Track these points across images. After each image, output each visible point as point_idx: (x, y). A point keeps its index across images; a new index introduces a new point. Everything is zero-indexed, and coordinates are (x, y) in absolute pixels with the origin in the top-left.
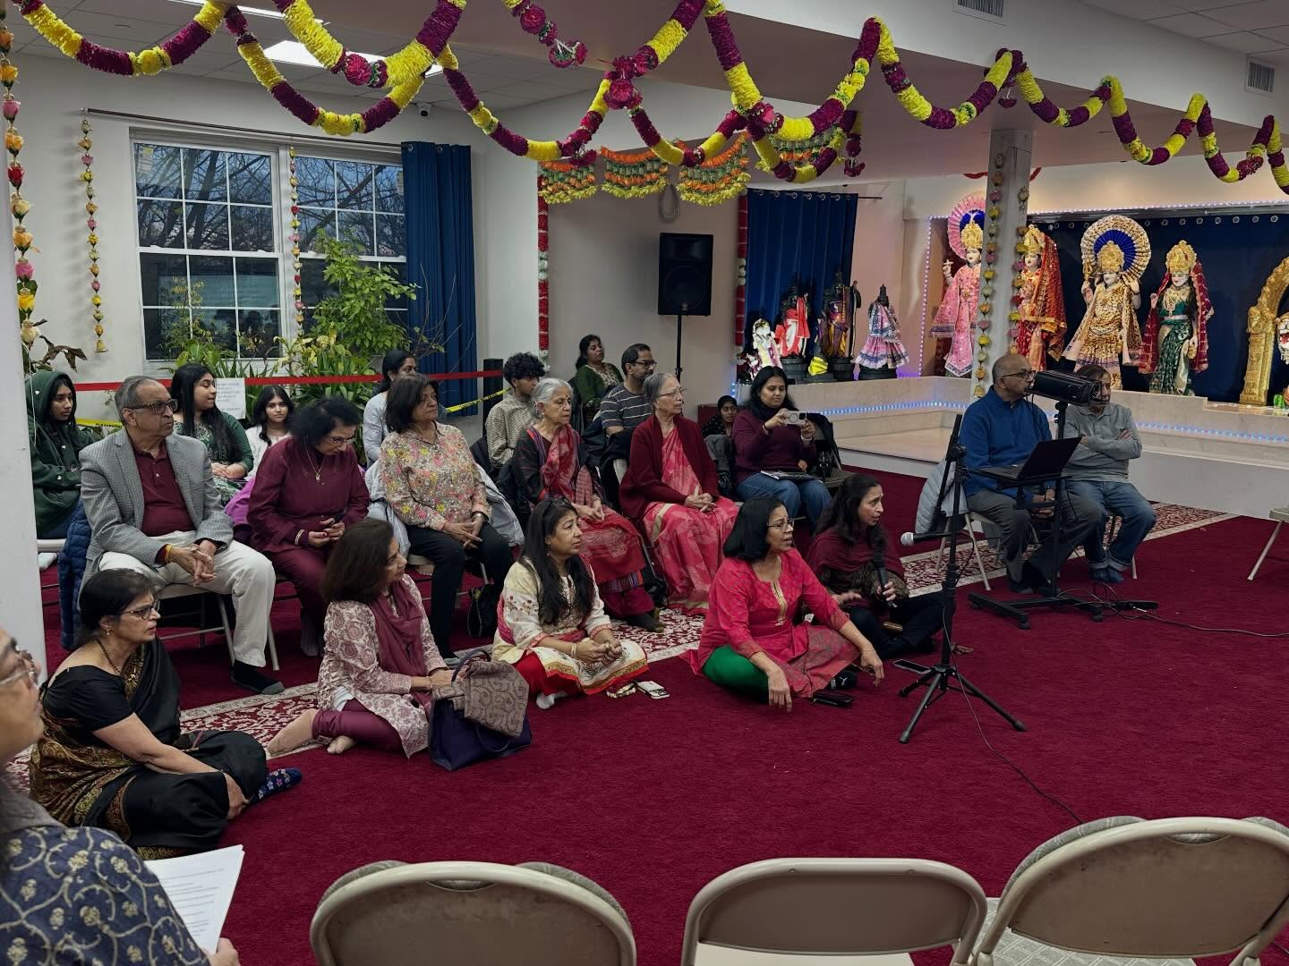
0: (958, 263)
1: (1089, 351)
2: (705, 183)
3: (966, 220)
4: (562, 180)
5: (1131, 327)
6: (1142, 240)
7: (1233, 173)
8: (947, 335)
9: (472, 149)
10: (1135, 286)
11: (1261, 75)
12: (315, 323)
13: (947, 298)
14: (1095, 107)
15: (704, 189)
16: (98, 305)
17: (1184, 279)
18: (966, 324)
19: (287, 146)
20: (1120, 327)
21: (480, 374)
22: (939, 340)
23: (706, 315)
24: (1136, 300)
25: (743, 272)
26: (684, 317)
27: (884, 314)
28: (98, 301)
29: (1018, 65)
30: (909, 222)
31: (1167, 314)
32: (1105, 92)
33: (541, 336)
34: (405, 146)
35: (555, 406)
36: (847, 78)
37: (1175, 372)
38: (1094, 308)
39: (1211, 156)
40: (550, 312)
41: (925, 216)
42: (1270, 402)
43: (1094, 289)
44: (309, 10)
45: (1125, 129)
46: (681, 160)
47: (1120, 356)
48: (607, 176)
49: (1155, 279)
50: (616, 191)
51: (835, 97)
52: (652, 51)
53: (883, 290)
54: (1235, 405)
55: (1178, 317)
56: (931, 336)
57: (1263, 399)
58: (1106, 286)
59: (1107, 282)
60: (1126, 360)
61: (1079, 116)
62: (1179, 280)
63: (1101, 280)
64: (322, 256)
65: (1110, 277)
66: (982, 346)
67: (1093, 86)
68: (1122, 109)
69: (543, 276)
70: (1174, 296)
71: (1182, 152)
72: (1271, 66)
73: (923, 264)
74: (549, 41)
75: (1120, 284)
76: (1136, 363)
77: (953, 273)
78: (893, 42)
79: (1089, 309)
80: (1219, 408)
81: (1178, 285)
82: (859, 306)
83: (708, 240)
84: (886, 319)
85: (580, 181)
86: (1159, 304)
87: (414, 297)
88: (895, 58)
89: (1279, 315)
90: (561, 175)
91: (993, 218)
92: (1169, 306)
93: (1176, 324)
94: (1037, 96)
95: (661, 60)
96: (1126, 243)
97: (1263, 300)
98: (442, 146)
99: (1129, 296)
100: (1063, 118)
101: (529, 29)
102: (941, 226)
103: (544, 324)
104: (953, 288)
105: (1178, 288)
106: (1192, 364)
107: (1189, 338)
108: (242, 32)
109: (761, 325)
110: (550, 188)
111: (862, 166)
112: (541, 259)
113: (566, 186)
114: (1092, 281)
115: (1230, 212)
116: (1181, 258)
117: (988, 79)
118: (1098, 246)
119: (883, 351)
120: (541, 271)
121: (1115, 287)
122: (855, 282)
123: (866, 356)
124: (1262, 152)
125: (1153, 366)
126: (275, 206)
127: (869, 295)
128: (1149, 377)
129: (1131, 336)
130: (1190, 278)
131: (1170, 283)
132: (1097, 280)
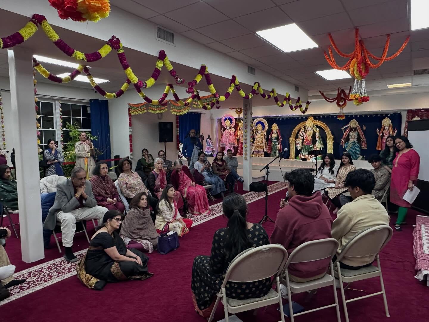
0: (225, 129)
1: (257, 149)
2: (178, 110)
3: (226, 119)
4: (136, 109)
5: (265, 143)
6: (266, 123)
7: (294, 109)
8: (223, 146)
9: (108, 101)
10: (265, 134)
11: (297, 88)
12: (67, 148)
13: (223, 137)
14: (272, 94)
15: (178, 111)
16: (5, 145)
17: (276, 132)
18: (228, 143)
19: (58, 100)
20: (263, 143)
21: (113, 160)
22: (221, 147)
23: (172, 142)
24: (266, 136)
25: (178, 131)
26: (166, 143)
27: (210, 141)
28: (5, 143)
29: (259, 86)
30: (212, 119)
31: (273, 140)
32: (273, 91)
33: (130, 149)
34: (91, 100)
35: (157, 164)
36: (230, 87)
37: (276, 153)
38: (257, 139)
39: (290, 105)
40: (133, 142)
41: (215, 118)
42: (296, 158)
43: (256, 135)
44: (131, 71)
45: (276, 99)
46: (184, 105)
47: (264, 150)
48: (149, 108)
49: (269, 132)
50: (152, 112)
51: (228, 92)
52: (196, 81)
53: (209, 135)
54: (289, 159)
55: (275, 140)
56: (220, 146)
57: (294, 158)
58: (259, 134)
59: (259, 133)
60: (265, 150)
61: (269, 96)
62: (275, 132)
63: (258, 132)
64: (68, 130)
65: (260, 132)
66: (245, 147)
67: (270, 90)
68: (276, 95)
69: (130, 133)
70: (274, 136)
71: (286, 104)
72: (298, 87)
73: (216, 129)
74: (177, 78)
75: (262, 133)
76: (267, 151)
77: (224, 131)
78: (238, 80)
79: (256, 139)
80: (286, 160)
81: (275, 133)
82: (204, 139)
83: (171, 124)
84: (210, 142)
85: (142, 109)
86: (271, 138)
87: (97, 140)
88: (238, 83)
89: (296, 139)
90: (136, 108)
91: (246, 118)
92: (274, 138)
93: (275, 142)
94: (262, 92)
95: (198, 83)
96: (262, 124)
97: (292, 136)
98: (101, 100)
99: (264, 136)
100: (267, 97)
101: (172, 75)
102: (220, 120)
103: (131, 145)
104: (224, 135)
105: (275, 134)
106: (279, 151)
107: (278, 145)
108: (88, 73)
109: (181, 144)
110: (132, 111)
111: (220, 106)
112: (130, 129)
113: (137, 110)
114: (256, 133)
115: (283, 117)
116: (275, 127)
117: (254, 88)
118: (256, 125)
119: (210, 150)
120: (130, 132)
121: (261, 134)
122: (202, 134)
123: (206, 152)
124: (298, 104)
125: (271, 152)
126: (54, 116)
127: (206, 137)
128: (270, 154)
129: (265, 145)
130: (277, 132)
131: (273, 133)
132: (257, 132)
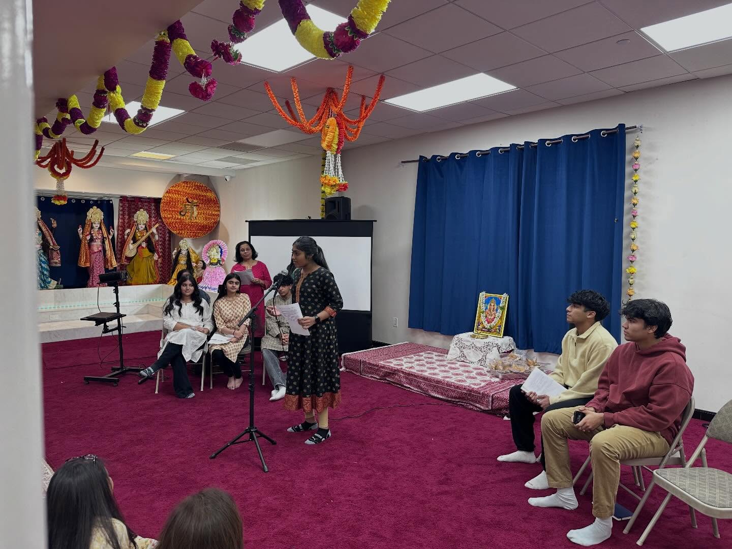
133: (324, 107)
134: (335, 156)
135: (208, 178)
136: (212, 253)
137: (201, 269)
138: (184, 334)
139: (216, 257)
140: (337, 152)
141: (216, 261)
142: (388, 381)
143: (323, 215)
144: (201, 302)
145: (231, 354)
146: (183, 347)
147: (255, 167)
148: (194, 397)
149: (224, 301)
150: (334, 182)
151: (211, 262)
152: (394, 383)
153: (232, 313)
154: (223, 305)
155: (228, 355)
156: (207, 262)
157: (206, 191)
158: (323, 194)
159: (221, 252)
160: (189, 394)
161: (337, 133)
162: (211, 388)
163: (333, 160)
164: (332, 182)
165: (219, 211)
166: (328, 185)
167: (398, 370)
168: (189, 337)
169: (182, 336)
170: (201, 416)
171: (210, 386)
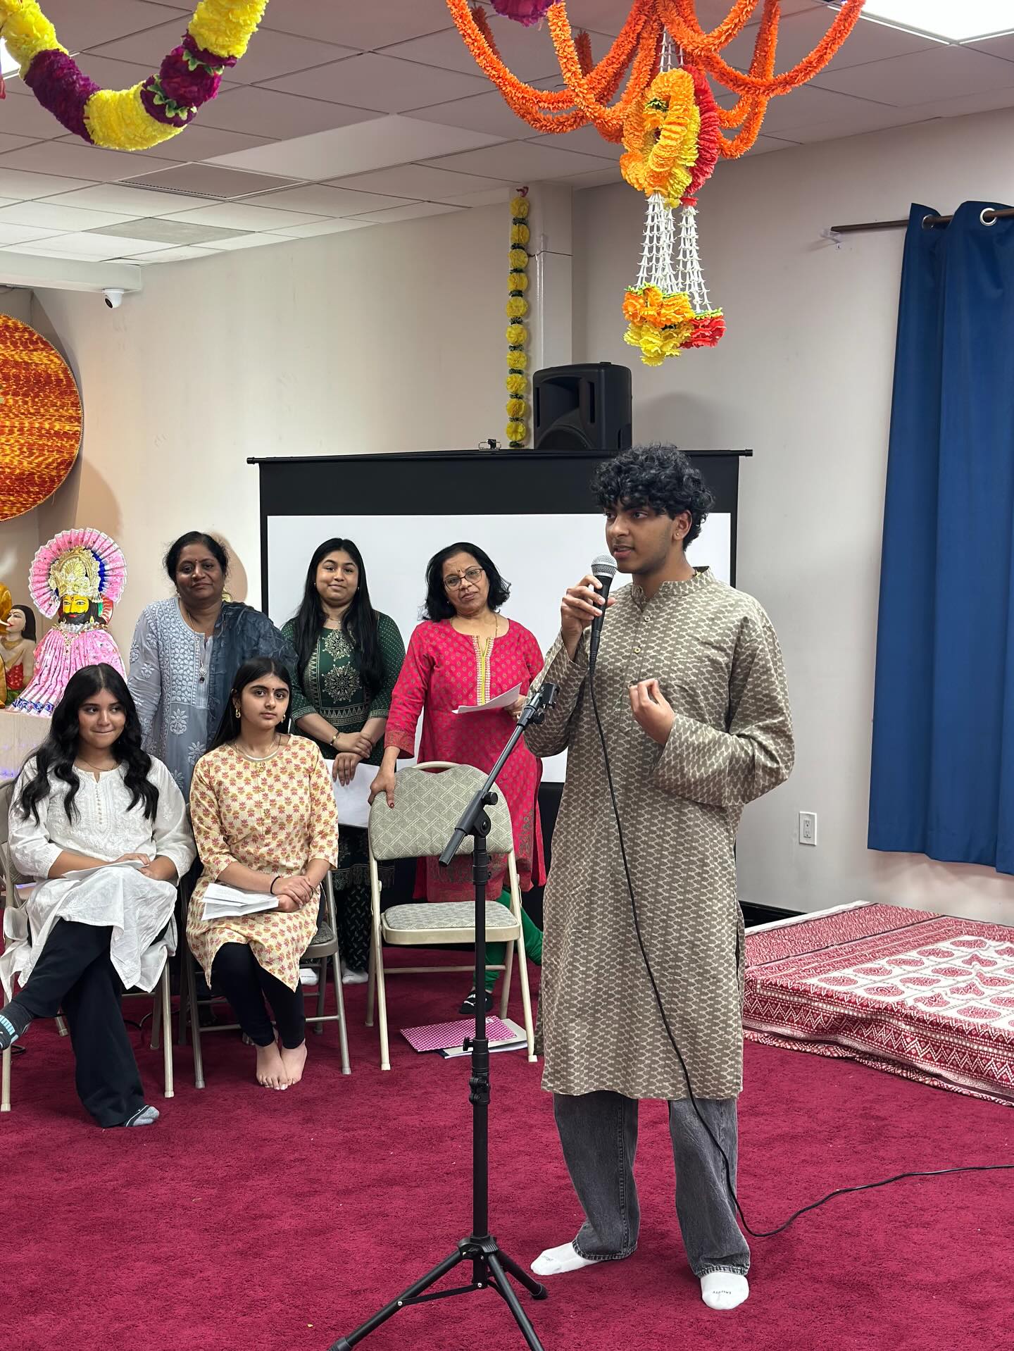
133: (639, 28)
134: (677, 215)
135: (29, 298)
136: (70, 577)
137: (17, 637)
138: (115, 886)
139: (82, 593)
140: (685, 200)
141: (84, 608)
142: (847, 1048)
143: (516, 431)
144: (148, 765)
145: (280, 959)
146: (115, 936)
147: (225, 254)
148: (156, 1121)
149: (233, 760)
150: (677, 312)
151: (67, 610)
152: (870, 1056)
153: (266, 805)
154: (232, 774)
155: (269, 963)
156: (47, 611)
157: (30, 344)
158: (516, 353)
159: (102, 574)
160: (134, 1109)
161: (695, 127)
162: (201, 1084)
163: (671, 228)
164: (669, 314)
165: (79, 420)
166: (655, 324)
167: (889, 1011)
168: (130, 897)
169: (106, 896)
170: (214, 1192)
171: (194, 1081)
